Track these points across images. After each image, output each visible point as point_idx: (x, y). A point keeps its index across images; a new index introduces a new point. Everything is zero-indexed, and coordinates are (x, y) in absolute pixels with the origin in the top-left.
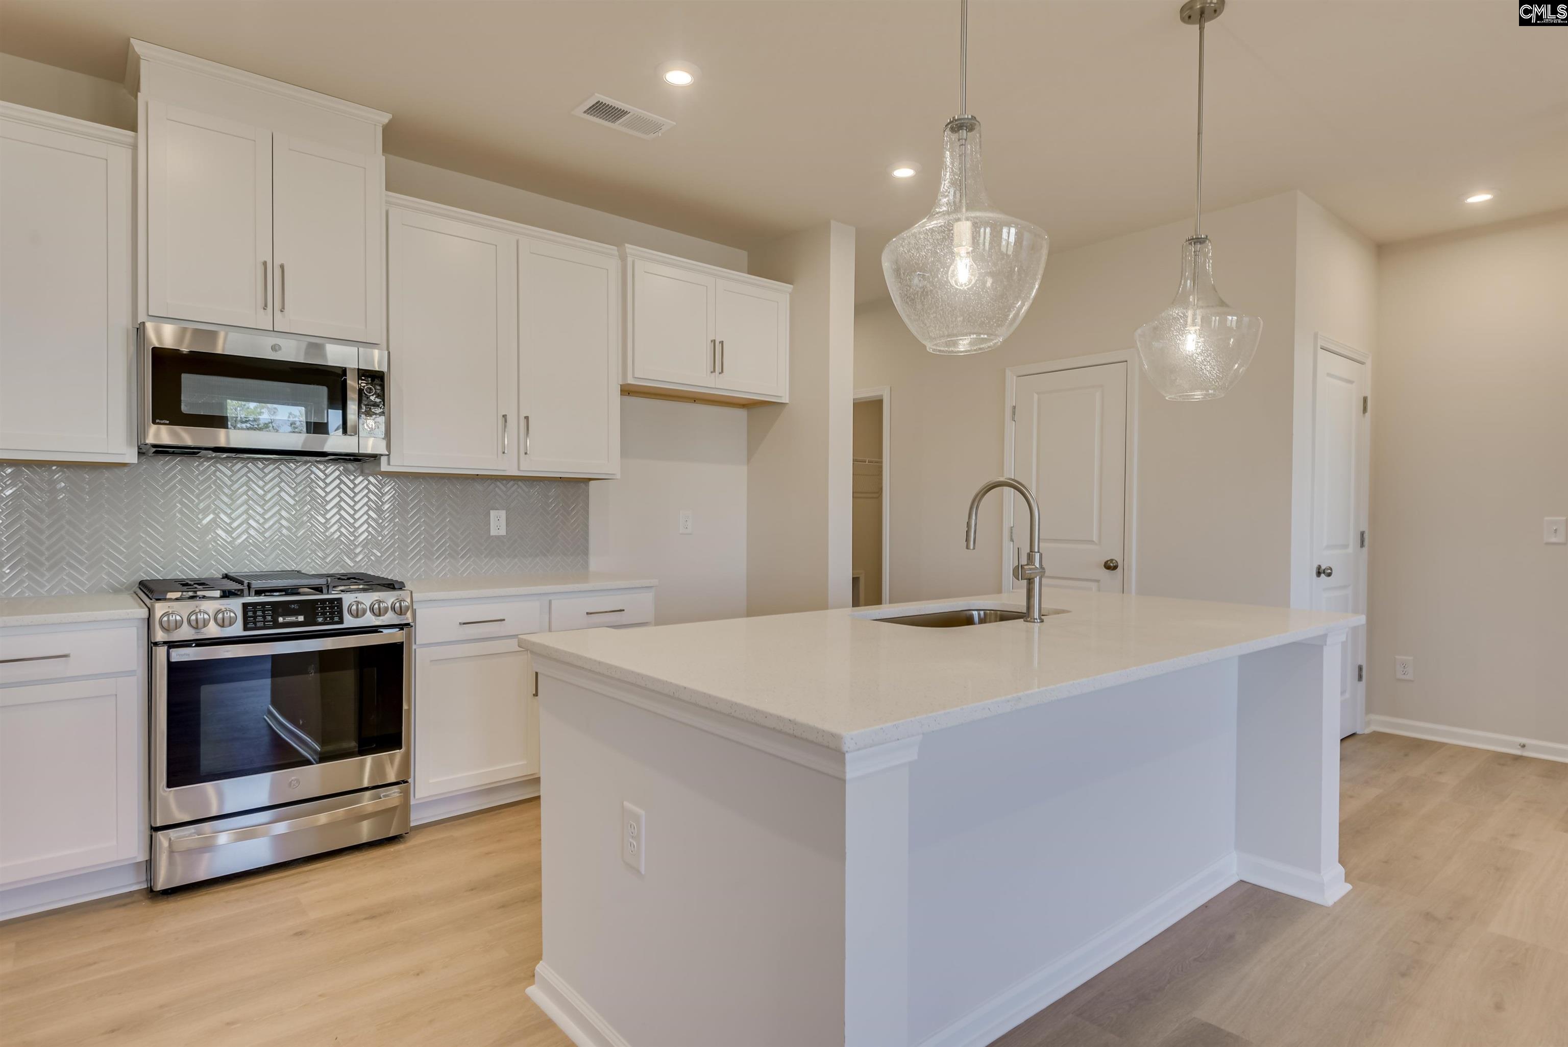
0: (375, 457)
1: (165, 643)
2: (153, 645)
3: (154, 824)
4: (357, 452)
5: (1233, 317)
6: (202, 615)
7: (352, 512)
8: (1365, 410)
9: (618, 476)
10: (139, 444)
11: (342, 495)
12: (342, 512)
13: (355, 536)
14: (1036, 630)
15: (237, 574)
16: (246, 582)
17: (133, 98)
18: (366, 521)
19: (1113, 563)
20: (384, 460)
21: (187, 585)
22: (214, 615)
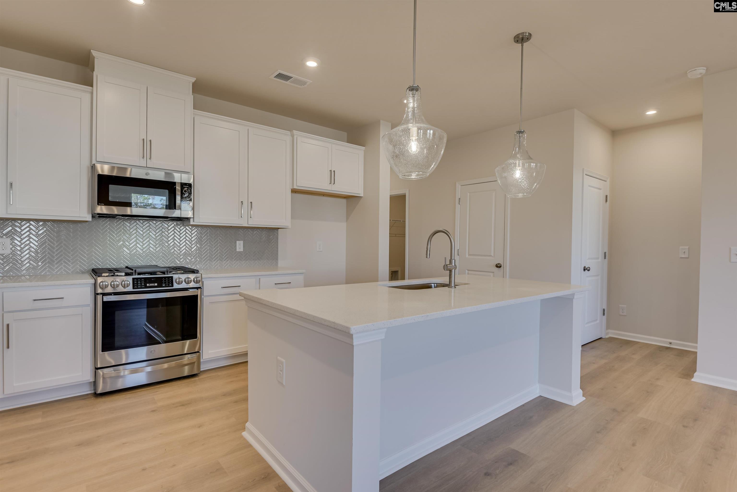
0: (188, 219)
1: (101, 294)
2: (96, 294)
3: (97, 367)
4: (180, 216)
5: (534, 164)
6: (116, 282)
7: (179, 241)
8: (606, 201)
9: (290, 227)
10: (92, 213)
11: (175, 234)
12: (175, 241)
13: (180, 251)
14: (453, 291)
15: (131, 266)
16: (134, 269)
17: (92, 73)
18: (185, 245)
19: (499, 265)
20: (191, 220)
21: (111, 270)
22: (121, 282)
